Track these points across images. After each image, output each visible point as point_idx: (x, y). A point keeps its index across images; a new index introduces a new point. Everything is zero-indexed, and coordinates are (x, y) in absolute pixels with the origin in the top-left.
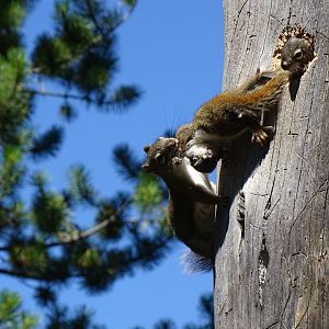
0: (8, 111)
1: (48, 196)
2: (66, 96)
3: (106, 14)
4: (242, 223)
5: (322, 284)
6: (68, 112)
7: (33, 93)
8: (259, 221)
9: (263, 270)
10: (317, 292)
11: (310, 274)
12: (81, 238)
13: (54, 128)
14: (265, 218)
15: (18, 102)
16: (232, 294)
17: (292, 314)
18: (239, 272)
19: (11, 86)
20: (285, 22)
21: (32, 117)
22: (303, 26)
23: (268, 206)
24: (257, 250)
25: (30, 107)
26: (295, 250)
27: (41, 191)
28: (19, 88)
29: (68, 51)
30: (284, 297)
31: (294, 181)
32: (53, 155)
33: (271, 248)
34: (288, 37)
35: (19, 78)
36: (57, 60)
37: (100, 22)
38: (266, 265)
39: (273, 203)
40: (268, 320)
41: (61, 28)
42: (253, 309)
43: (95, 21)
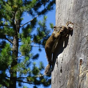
0: (26, 50)
1: (35, 67)
2: (39, 47)
3: (47, 31)
4: (57, 64)
5: (73, 77)
6: (40, 50)
7: (32, 46)
8: (60, 63)
9: (61, 74)
10: (72, 78)
11: (71, 75)
12: (42, 76)
13: (37, 54)
14: (62, 63)
15: (29, 48)
16: (55, 79)
17: (67, 83)
18: (56, 74)
19: (27, 45)
20: (68, 21)
21: (32, 51)
22: (71, 21)
23: (62, 60)
24: (60, 70)
25: (31, 49)
26: (68, 69)
27: (34, 66)
28: (29, 45)
29: (39, 38)
30: (65, 80)
31: (68, 55)
32: (37, 59)
33: (63, 69)
34: (68, 24)
35: (29, 43)
36: (37, 39)
37: (46, 32)
38: (62, 73)
39: (63, 59)
40: (62, 85)
41: (38, 33)
42: (59, 82)
43: (45, 32)
